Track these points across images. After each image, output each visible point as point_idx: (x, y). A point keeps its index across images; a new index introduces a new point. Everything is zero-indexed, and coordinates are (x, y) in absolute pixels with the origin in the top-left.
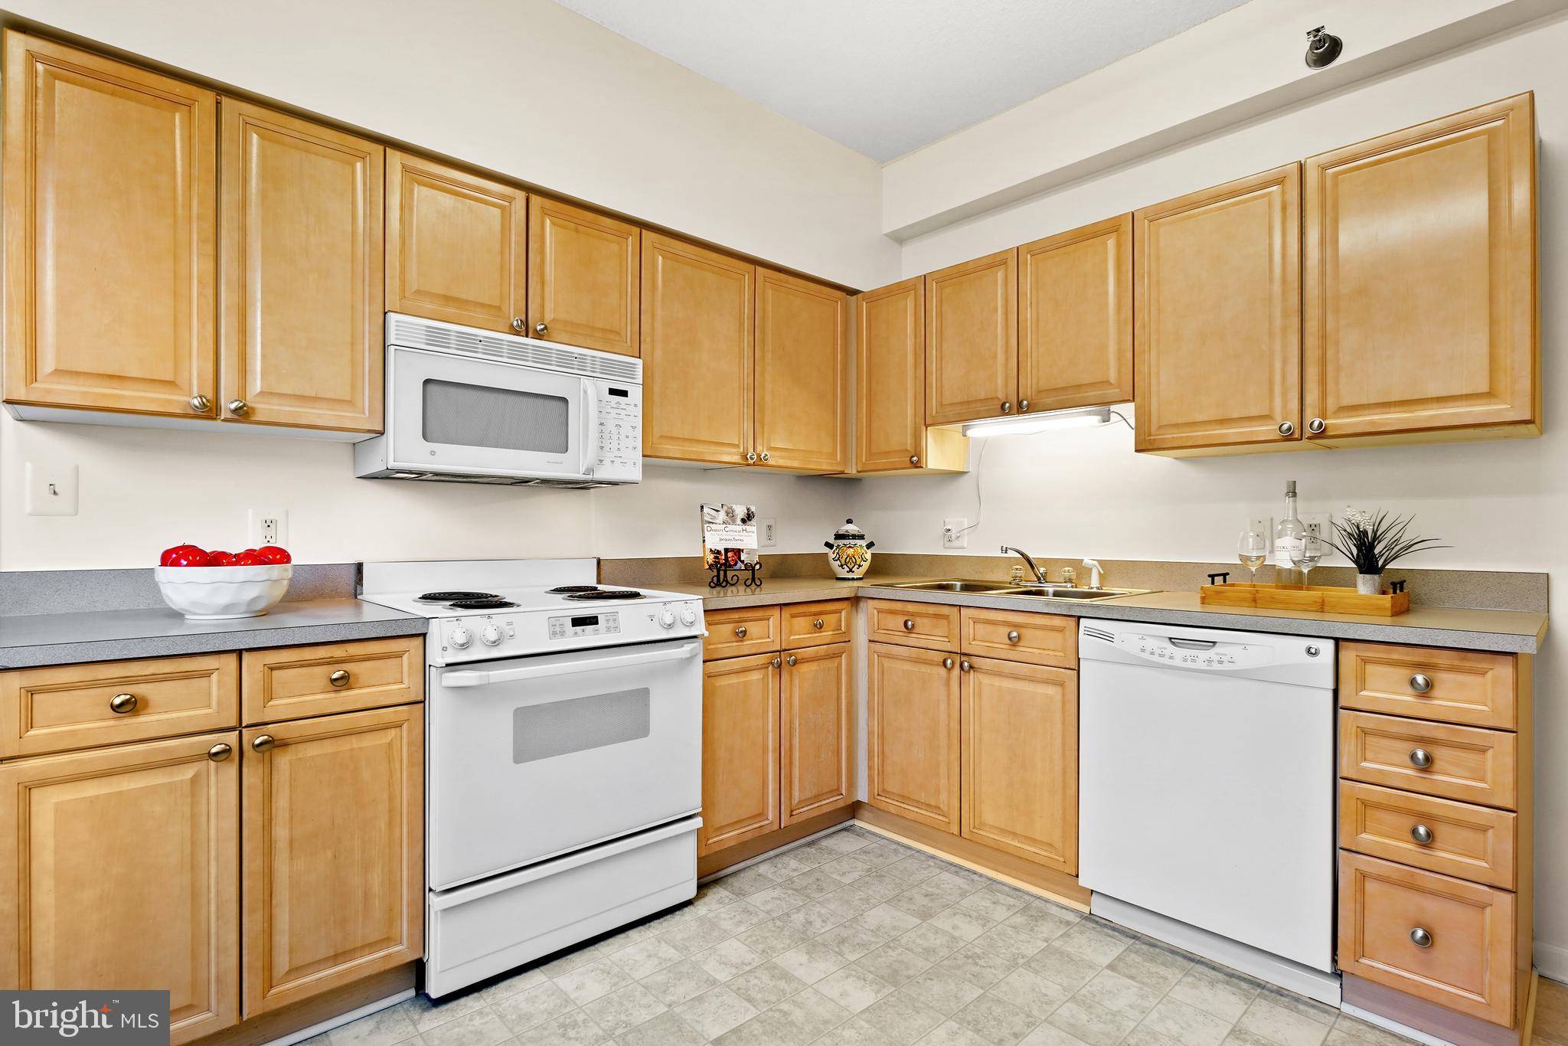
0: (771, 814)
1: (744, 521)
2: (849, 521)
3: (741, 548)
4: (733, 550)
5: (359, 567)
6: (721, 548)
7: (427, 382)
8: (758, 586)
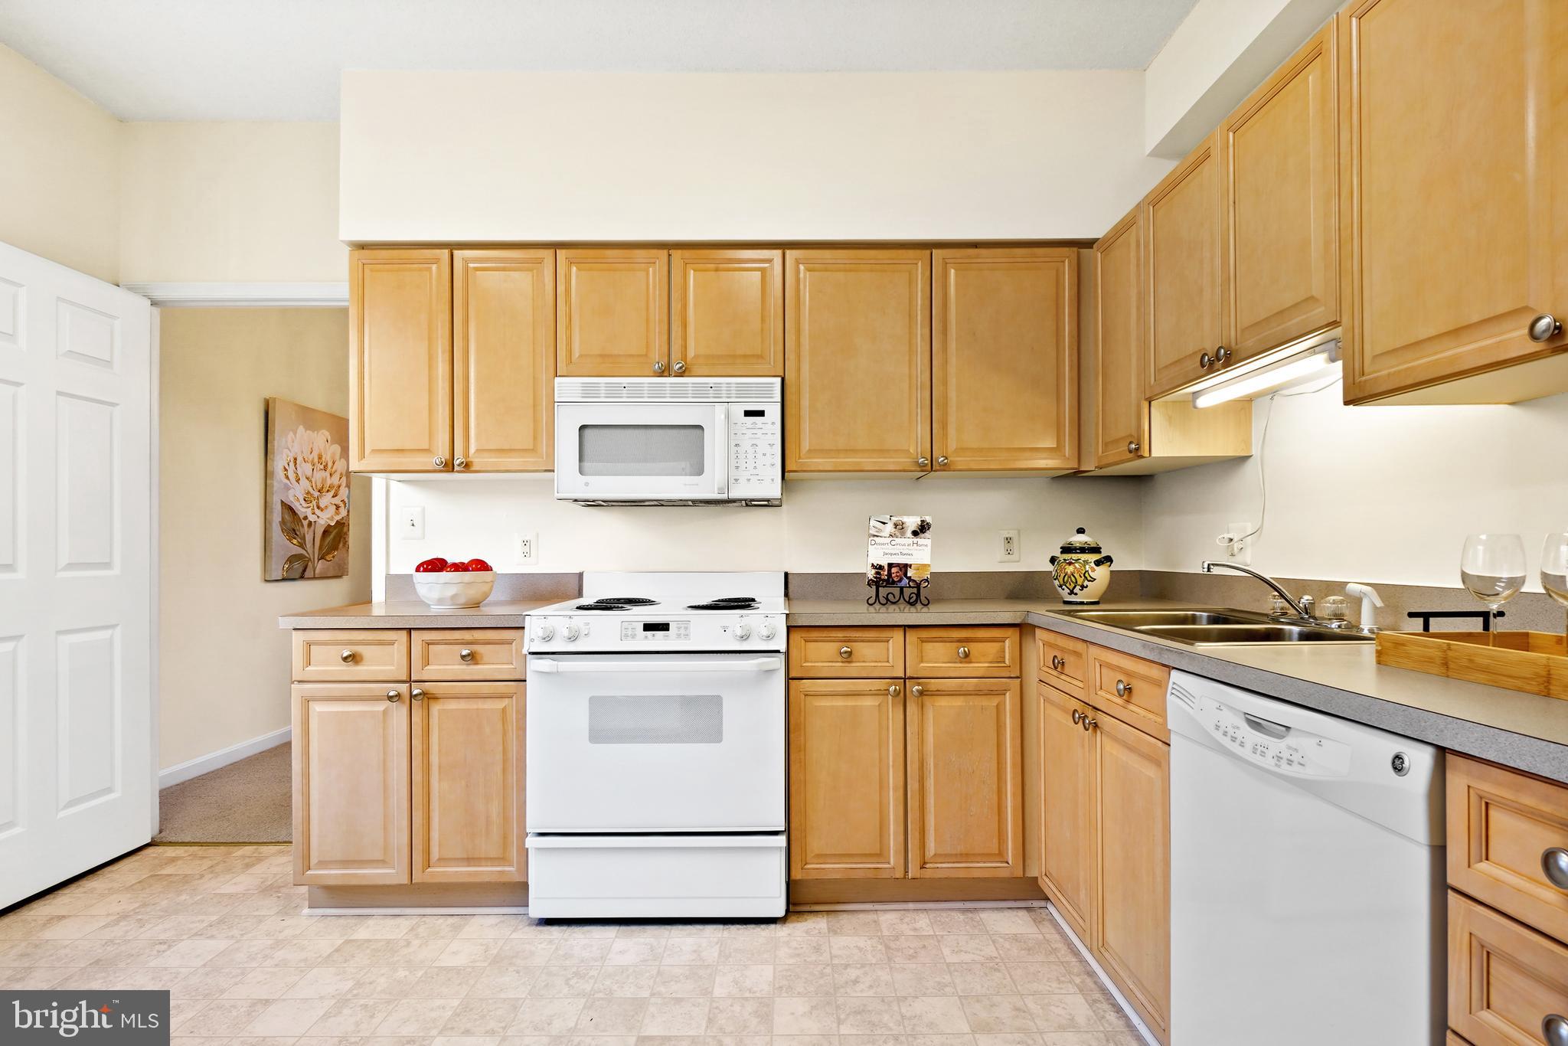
0: (894, 859)
1: (915, 533)
2: (1081, 531)
3: (909, 563)
4: (898, 565)
5: (581, 575)
6: (884, 563)
7: (583, 428)
8: (925, 605)
